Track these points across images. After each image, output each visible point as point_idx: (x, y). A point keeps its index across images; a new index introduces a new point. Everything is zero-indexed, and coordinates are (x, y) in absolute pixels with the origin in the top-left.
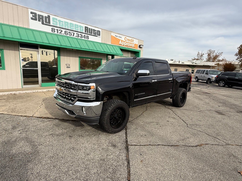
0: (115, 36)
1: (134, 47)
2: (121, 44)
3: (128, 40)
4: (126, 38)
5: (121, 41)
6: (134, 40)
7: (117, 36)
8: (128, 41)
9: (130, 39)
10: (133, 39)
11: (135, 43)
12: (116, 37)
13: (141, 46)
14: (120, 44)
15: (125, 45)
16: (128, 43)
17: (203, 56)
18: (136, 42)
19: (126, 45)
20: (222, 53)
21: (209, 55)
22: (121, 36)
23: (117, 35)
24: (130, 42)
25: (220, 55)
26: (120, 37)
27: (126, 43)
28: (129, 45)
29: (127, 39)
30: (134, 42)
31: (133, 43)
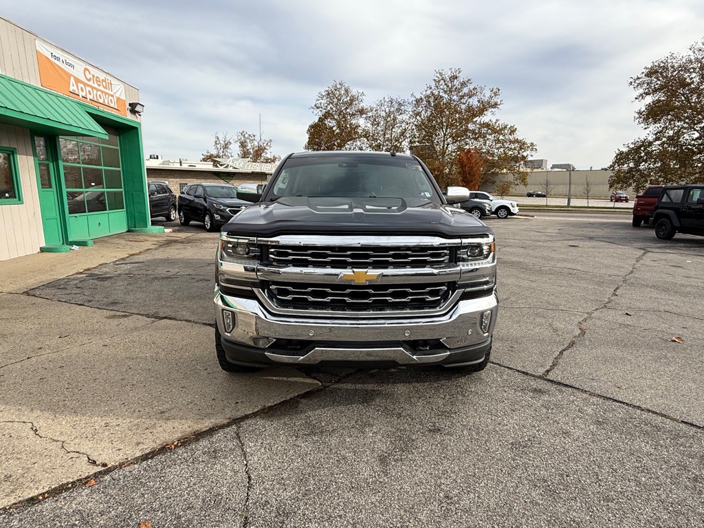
0: (50, 57)
1: (116, 107)
2: (77, 92)
3: (97, 81)
4: (87, 72)
5: (72, 80)
6: (114, 82)
7: (58, 59)
8: (96, 85)
9: (102, 76)
10: (108, 77)
11: (118, 95)
12: (56, 61)
13: (138, 108)
14: (71, 90)
15: (89, 97)
16: (98, 90)
17: (230, 147)
18: (119, 91)
19: (91, 98)
20: (271, 141)
21: (243, 145)
22: (70, 59)
23: (58, 53)
24: (101, 88)
25: (267, 147)
26: (70, 65)
27: (90, 89)
28: (101, 101)
29: (91, 77)
30: (114, 91)
31: (112, 93)
